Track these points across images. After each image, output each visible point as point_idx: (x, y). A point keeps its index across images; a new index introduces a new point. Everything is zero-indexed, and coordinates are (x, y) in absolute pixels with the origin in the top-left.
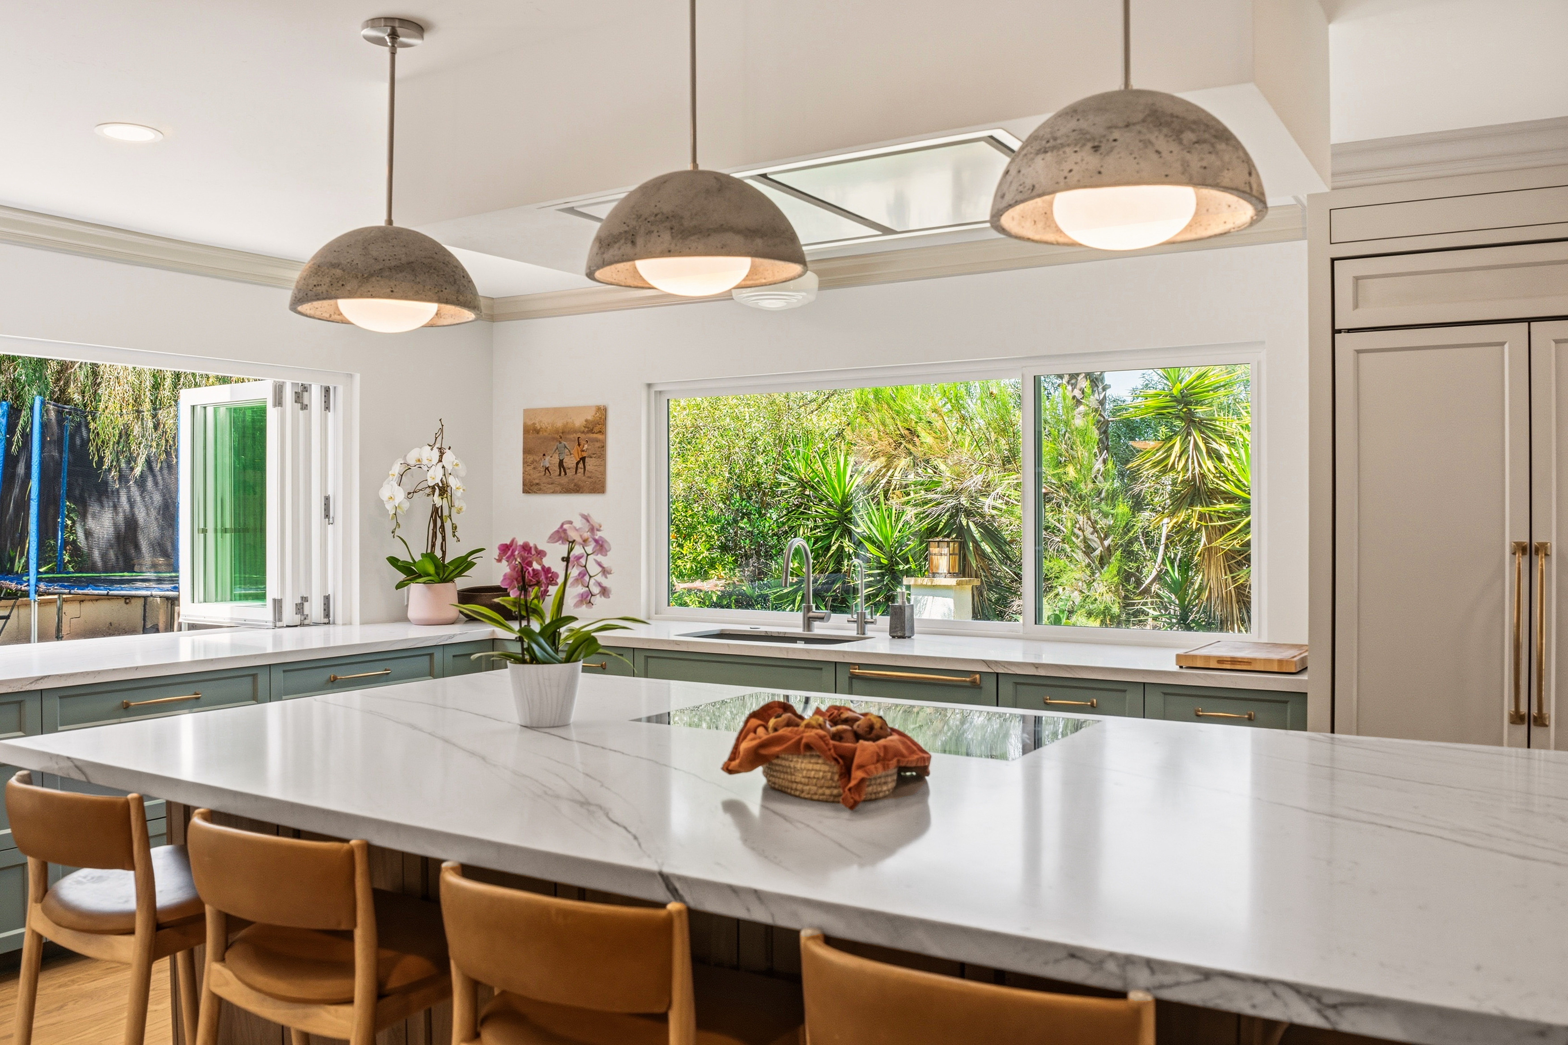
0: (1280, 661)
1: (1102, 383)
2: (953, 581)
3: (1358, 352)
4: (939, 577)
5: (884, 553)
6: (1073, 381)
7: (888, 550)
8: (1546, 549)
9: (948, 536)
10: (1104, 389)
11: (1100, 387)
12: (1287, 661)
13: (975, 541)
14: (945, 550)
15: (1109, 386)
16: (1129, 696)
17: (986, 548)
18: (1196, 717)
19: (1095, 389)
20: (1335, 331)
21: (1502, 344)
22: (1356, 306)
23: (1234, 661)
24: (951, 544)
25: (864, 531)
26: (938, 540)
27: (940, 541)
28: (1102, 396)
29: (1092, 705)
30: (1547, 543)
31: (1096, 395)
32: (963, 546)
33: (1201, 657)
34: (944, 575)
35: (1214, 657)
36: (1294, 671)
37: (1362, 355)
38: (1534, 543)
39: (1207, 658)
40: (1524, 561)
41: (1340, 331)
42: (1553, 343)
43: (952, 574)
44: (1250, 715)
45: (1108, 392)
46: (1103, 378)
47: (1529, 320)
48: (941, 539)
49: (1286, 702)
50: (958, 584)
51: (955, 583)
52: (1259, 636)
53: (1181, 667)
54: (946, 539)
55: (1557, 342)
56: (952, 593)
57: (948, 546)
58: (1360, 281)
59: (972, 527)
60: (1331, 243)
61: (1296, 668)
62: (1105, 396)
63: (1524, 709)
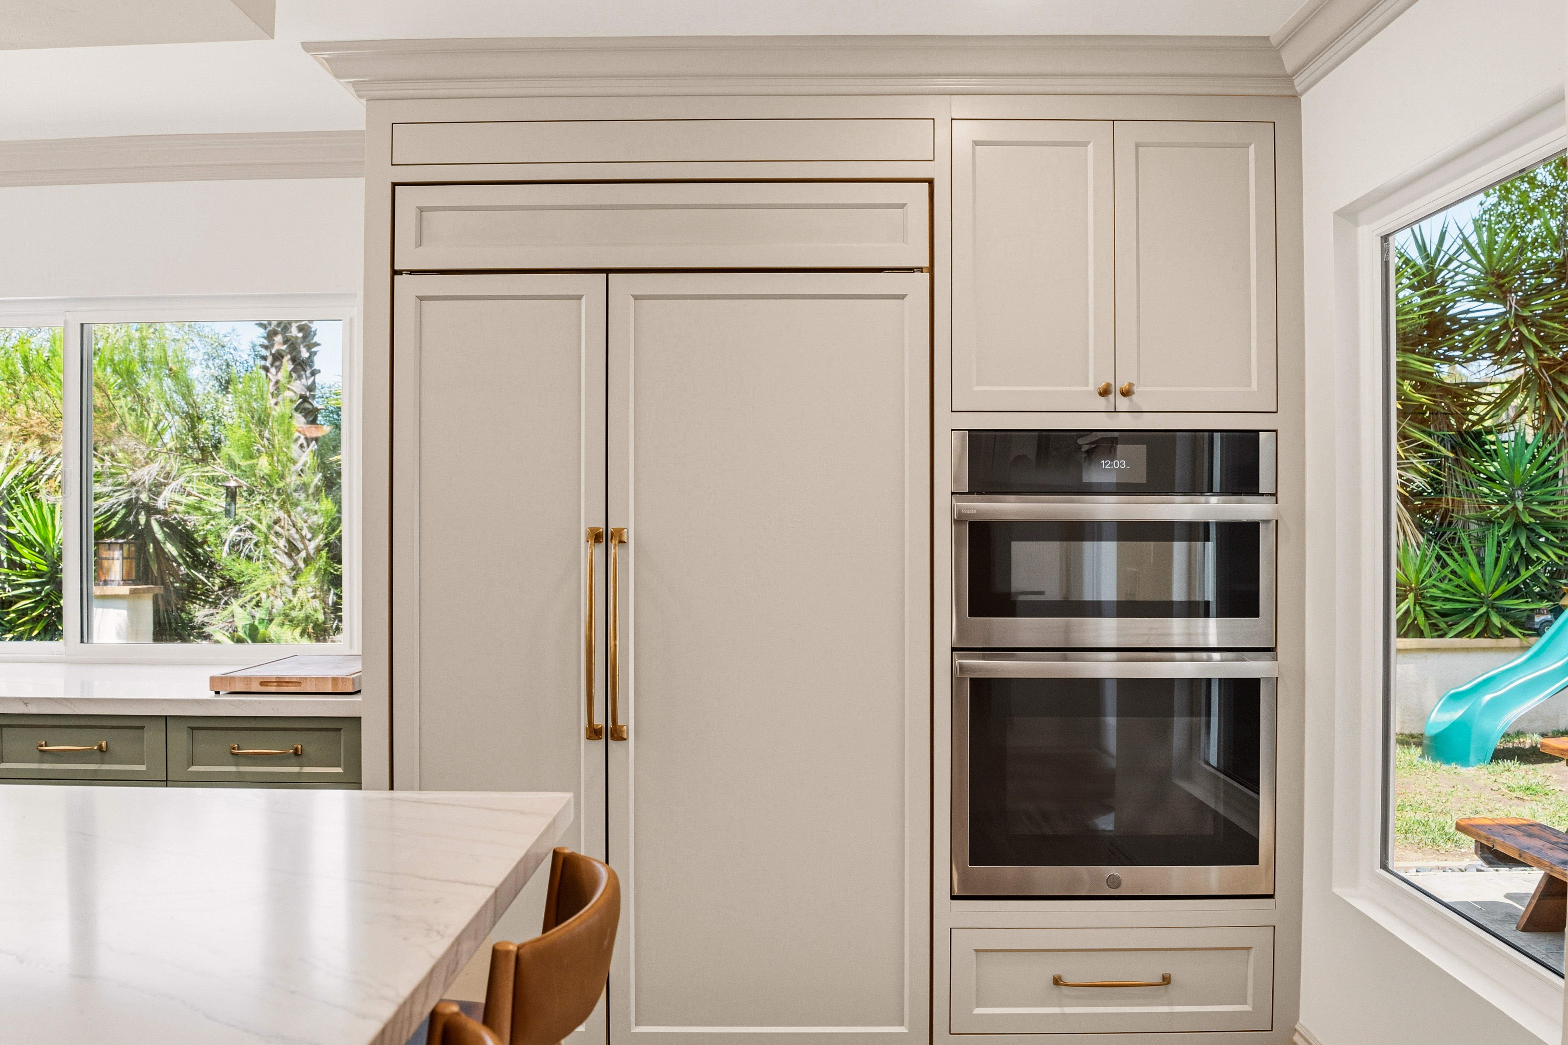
0: (335, 680)
1: (311, 367)
2: (125, 590)
3: (421, 298)
4: (111, 584)
5: (45, 559)
6: (277, 363)
7: (50, 554)
8: (621, 535)
9: (123, 537)
10: (313, 374)
11: (308, 372)
12: (343, 679)
13: (156, 542)
14: (117, 554)
15: (319, 371)
16: (148, 734)
17: (171, 549)
18: (230, 757)
19: (303, 373)
20: (395, 272)
21: (579, 298)
22: (419, 243)
23: (280, 681)
24: (126, 547)
25: (20, 533)
26: (109, 541)
27: (111, 543)
28: (310, 382)
29: (100, 748)
30: (623, 529)
31: (304, 381)
32: (141, 550)
33: (240, 678)
34: (117, 582)
35: (256, 678)
36: (351, 690)
37: (425, 303)
38: (610, 529)
39: (248, 679)
40: (600, 548)
41: (400, 273)
42: (632, 299)
43: (126, 581)
44: (296, 749)
45: (318, 378)
46: (312, 362)
47: (608, 271)
48: (113, 540)
49: (339, 730)
50: (133, 592)
51: (128, 593)
52: (351, 647)
53: (217, 693)
54: (121, 541)
55: (636, 298)
56: (124, 603)
57: (122, 548)
58: (424, 213)
59: (156, 527)
60: (392, 165)
61: (354, 688)
62: (314, 382)
63: (599, 720)
